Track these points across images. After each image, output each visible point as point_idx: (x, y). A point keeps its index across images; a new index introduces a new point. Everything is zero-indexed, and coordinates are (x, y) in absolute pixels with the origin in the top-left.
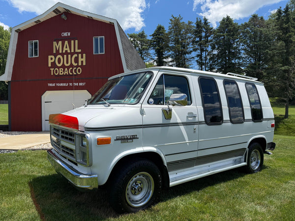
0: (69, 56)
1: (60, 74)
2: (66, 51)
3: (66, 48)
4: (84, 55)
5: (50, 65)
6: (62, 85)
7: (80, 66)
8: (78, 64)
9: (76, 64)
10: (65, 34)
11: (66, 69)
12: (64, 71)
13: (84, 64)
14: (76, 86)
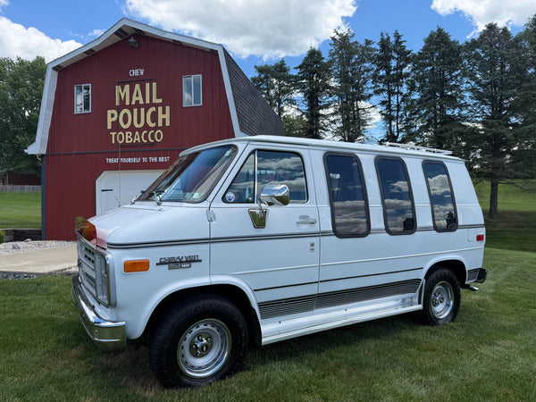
0: (143, 110)
1: (127, 142)
2: (137, 102)
3: (137, 96)
4: (168, 108)
5: (109, 127)
6: (129, 160)
7: (160, 128)
8: (157, 124)
9: (154, 125)
10: (135, 73)
11: (137, 133)
12: (133, 137)
13: (168, 124)
14: (154, 162)
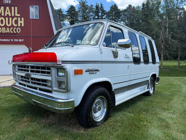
0: (10, 19)
1: (3, 32)
2: (8, 15)
3: (8, 12)
4: (23, 19)
6: (4, 40)
7: (19, 27)
8: (18, 25)
9: (16, 25)
11: (8, 28)
12: (6, 30)
13: (23, 25)
14: (16, 41)
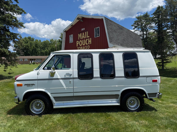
0: (85, 40)
2: (83, 38)
5: (77, 46)
8: (88, 44)
10: (82, 29)
11: (83, 47)
